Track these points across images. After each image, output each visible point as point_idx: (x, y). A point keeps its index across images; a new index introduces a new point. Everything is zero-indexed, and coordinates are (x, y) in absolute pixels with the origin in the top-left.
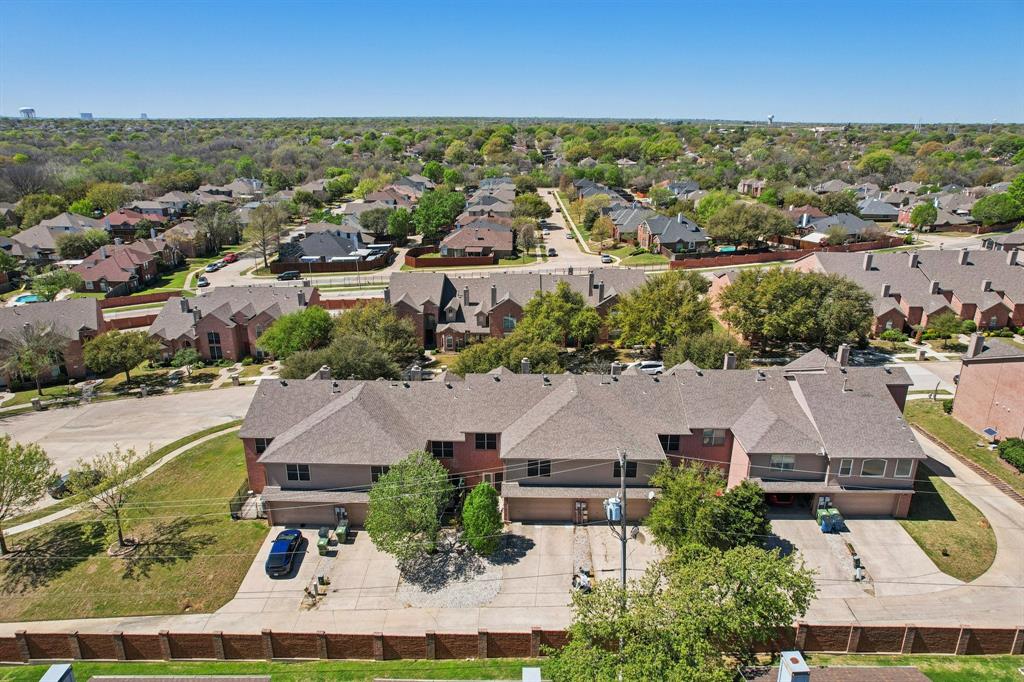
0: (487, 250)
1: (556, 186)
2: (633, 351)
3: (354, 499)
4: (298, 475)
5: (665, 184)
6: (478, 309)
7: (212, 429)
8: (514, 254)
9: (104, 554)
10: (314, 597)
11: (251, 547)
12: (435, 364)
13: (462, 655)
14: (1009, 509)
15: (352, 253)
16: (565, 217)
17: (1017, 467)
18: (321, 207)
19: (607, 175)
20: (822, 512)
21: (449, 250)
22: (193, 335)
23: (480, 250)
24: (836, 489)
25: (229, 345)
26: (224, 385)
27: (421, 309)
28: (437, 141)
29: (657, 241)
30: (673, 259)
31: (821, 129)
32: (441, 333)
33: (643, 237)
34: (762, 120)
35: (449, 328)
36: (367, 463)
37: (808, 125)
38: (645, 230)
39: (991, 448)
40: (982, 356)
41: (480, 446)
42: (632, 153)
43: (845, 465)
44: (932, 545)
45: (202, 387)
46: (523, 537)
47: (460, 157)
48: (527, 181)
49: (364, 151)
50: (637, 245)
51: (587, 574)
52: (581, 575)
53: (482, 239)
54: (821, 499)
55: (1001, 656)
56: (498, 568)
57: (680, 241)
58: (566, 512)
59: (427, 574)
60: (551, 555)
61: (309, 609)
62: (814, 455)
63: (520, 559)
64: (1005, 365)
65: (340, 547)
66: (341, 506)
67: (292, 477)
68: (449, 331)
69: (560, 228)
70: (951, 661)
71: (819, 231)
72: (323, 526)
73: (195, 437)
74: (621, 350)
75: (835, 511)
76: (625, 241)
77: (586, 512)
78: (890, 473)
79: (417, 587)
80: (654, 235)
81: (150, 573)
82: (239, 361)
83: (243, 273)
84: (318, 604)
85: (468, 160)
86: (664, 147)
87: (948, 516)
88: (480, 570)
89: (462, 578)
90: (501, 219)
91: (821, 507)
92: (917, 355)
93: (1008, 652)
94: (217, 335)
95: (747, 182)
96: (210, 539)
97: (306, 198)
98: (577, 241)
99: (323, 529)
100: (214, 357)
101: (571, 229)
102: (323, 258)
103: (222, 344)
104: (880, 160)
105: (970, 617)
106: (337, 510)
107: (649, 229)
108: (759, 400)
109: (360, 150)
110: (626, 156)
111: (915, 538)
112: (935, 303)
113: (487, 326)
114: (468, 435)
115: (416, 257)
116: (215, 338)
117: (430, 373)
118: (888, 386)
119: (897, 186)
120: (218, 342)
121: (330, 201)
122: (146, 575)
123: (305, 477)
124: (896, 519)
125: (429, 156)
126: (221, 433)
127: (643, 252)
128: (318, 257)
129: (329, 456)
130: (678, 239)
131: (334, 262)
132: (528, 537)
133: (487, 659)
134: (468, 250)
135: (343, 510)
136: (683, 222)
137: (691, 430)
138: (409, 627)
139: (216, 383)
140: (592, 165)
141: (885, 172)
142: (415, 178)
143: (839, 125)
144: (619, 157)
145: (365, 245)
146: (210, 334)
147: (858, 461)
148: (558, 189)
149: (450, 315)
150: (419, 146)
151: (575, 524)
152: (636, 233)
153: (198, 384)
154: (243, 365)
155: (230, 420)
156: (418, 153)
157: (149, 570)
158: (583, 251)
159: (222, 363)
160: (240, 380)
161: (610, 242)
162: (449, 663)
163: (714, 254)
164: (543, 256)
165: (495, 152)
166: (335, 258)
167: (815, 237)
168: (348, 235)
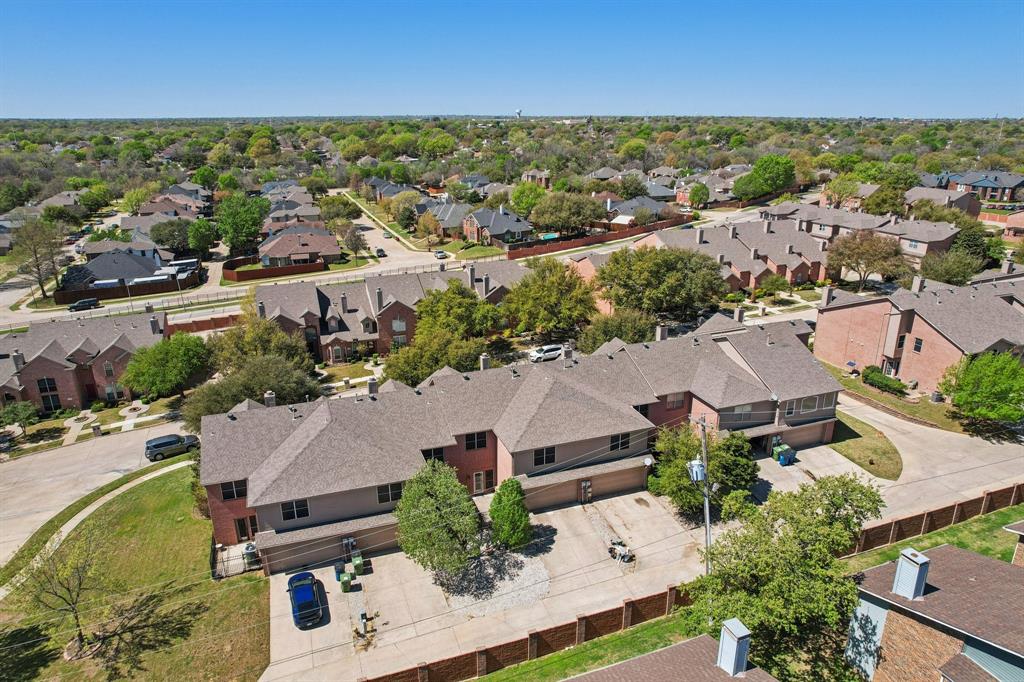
0: (314, 256)
1: (345, 186)
2: (522, 339)
3: (365, 525)
4: (295, 513)
5: (455, 179)
6: (361, 316)
7: (102, 489)
8: (342, 259)
9: (60, 661)
10: (365, 636)
11: (257, 603)
12: (330, 378)
13: (561, 646)
14: (887, 421)
15: (157, 273)
16: (369, 217)
17: (879, 388)
18: (80, 225)
19: (393, 172)
20: (778, 449)
21: (271, 259)
22: (16, 384)
23: (307, 257)
24: (785, 427)
25: (69, 391)
26: (81, 439)
27: (302, 322)
28: (190, 145)
29: (487, 233)
30: (506, 249)
31: (567, 122)
32: (327, 345)
33: (470, 229)
34: (511, 115)
35: (336, 339)
36: (374, 484)
37: (554, 118)
38: (472, 224)
39: (853, 376)
40: (833, 304)
41: (470, 446)
42: (411, 150)
43: (789, 407)
44: (860, 458)
45: (49, 446)
46: (541, 525)
47: (226, 162)
48: (317, 182)
49: (101, 159)
50: (465, 238)
51: (620, 544)
52: (616, 547)
53: (306, 245)
54: (774, 438)
55: (947, 528)
56: (537, 559)
57: (508, 232)
58: (571, 493)
59: (470, 581)
60: (578, 535)
61: (366, 649)
62: (768, 401)
63: (552, 546)
64: (855, 309)
65: (360, 579)
66: (348, 536)
67: (288, 516)
68: (336, 341)
69: (372, 229)
70: (921, 540)
71: (623, 213)
72: (339, 562)
73: (86, 502)
74: (512, 340)
75: (787, 447)
76: (449, 236)
77: (590, 490)
78: (820, 406)
79: (468, 598)
80: (482, 228)
81: (144, 665)
82: (85, 407)
83: (15, 307)
84: (373, 642)
85: (236, 163)
86: (440, 143)
87: (856, 435)
88: (519, 565)
89: (507, 577)
90: (313, 223)
91: (775, 445)
92: (759, 312)
93: (950, 523)
94: (52, 381)
95: (531, 173)
96: (198, 607)
97: (60, 215)
98: (398, 240)
99: (338, 564)
100: (48, 408)
101: (384, 229)
102: (122, 281)
103: (60, 392)
104: (637, 148)
105: (912, 505)
106: (345, 541)
107: (476, 222)
108: (702, 362)
109: (94, 157)
110: (405, 153)
111: (845, 456)
112: (758, 268)
113: (375, 331)
114: (458, 437)
115: (233, 269)
116: (48, 386)
117: (330, 388)
118: (798, 336)
119: (654, 171)
120: (54, 389)
121: (87, 217)
122: (139, 669)
123: (303, 513)
124: (825, 444)
125: (189, 161)
126: (117, 492)
127: (473, 245)
128: (116, 281)
129: (329, 485)
130: (505, 230)
131: (138, 285)
132: (545, 524)
133: (585, 643)
134: (293, 257)
135: (351, 540)
136: (505, 214)
137: (658, 398)
138: (484, 637)
139: (68, 438)
140: (374, 164)
141: (642, 158)
142: (187, 185)
143: (582, 118)
144: (397, 154)
145: (165, 262)
146: (40, 382)
147: (799, 400)
148: (348, 190)
149: (333, 324)
150: (171, 149)
151: (582, 504)
152: (461, 227)
153: (42, 442)
154: (93, 412)
155: (119, 476)
156: (170, 159)
157: (141, 662)
158: (410, 249)
159: (62, 413)
160: (103, 428)
161: (434, 238)
162: (550, 658)
163: (540, 242)
164: (373, 257)
165: (264, 154)
166: (137, 280)
167: (623, 220)
168: (143, 253)
